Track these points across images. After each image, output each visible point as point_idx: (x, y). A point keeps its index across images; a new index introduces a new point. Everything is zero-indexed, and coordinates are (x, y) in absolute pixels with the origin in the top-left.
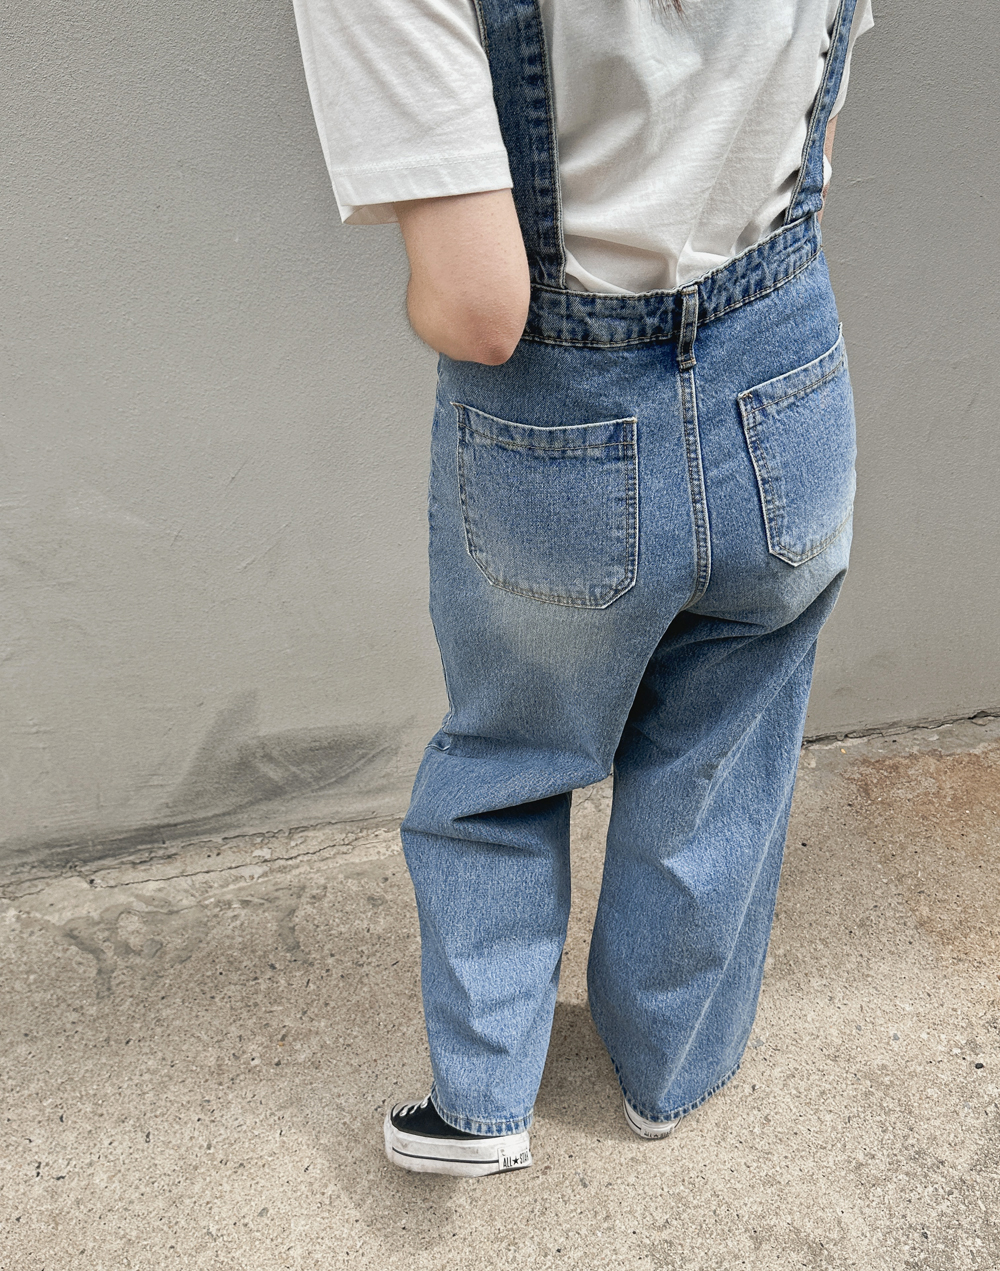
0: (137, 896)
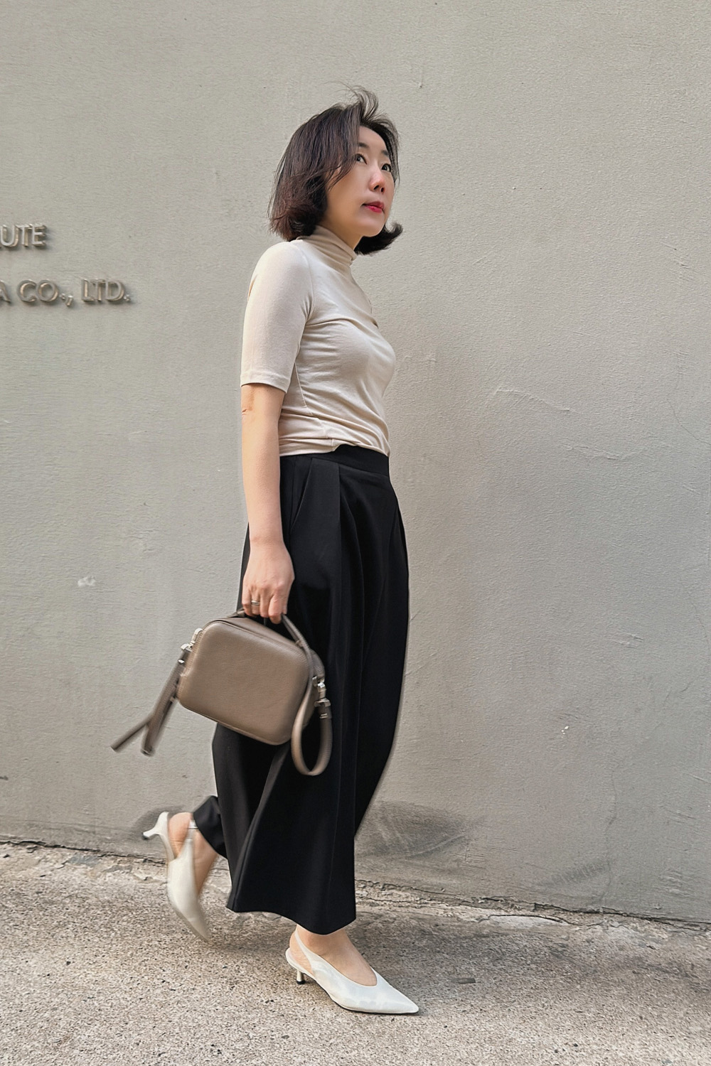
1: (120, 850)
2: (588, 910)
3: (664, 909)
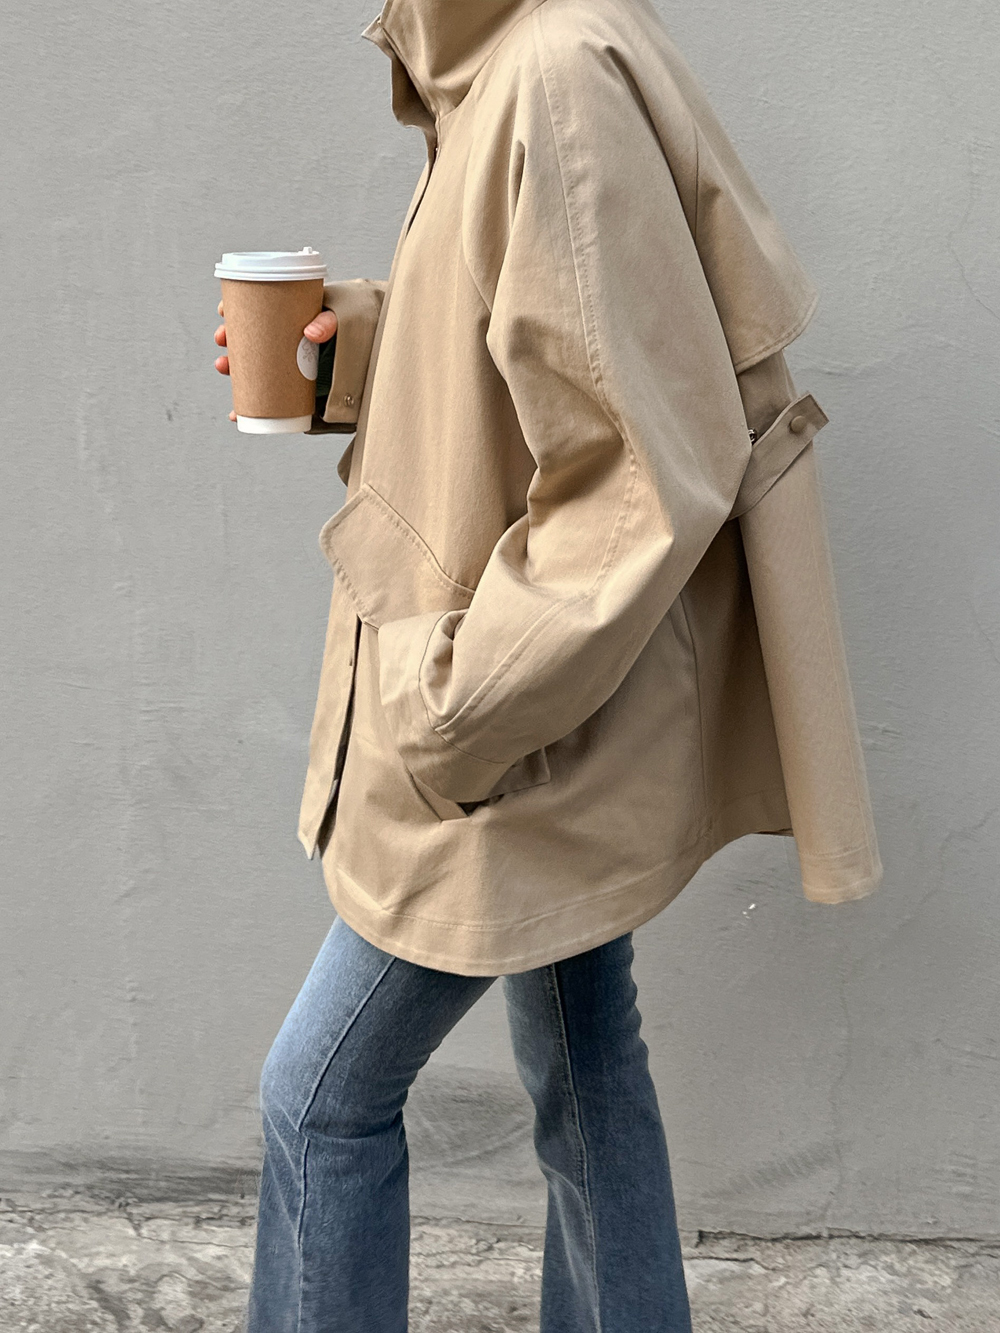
0: (191, 1259)
2: (800, 1234)
3: (944, 1225)
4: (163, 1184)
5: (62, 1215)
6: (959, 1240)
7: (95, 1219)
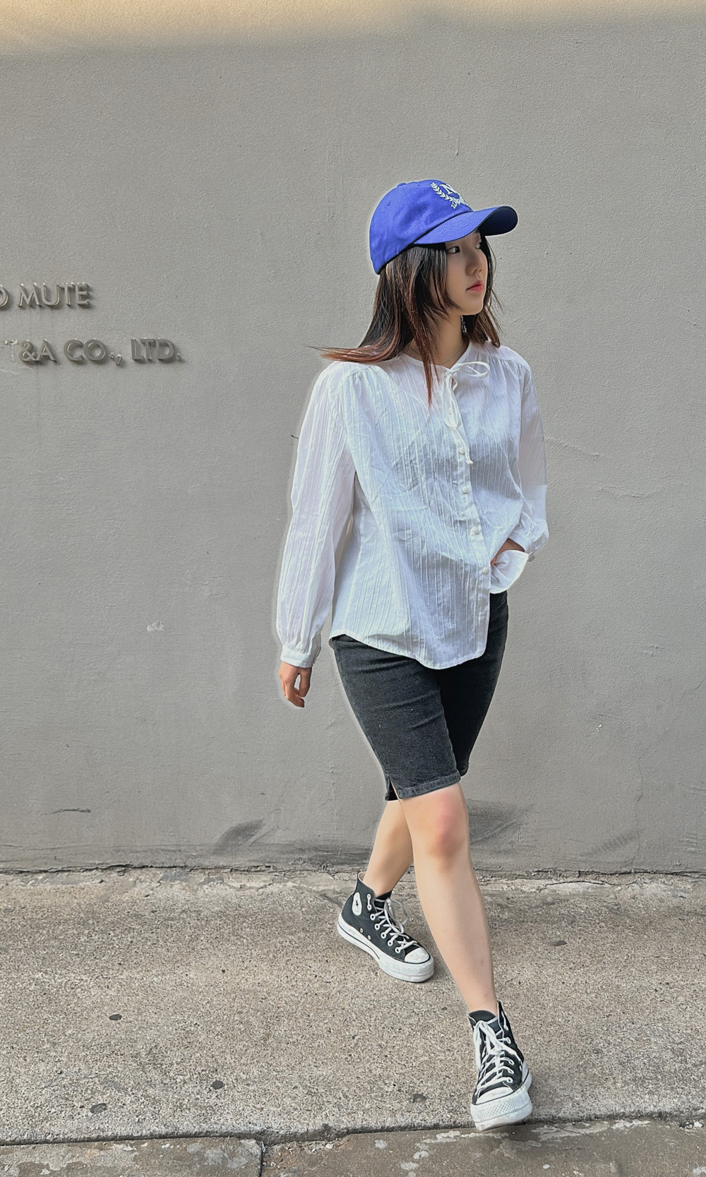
1: (207, 863)
2: (622, 872)
3: (684, 865)
4: (343, 857)
5: (299, 872)
6: (690, 872)
7: (314, 874)
